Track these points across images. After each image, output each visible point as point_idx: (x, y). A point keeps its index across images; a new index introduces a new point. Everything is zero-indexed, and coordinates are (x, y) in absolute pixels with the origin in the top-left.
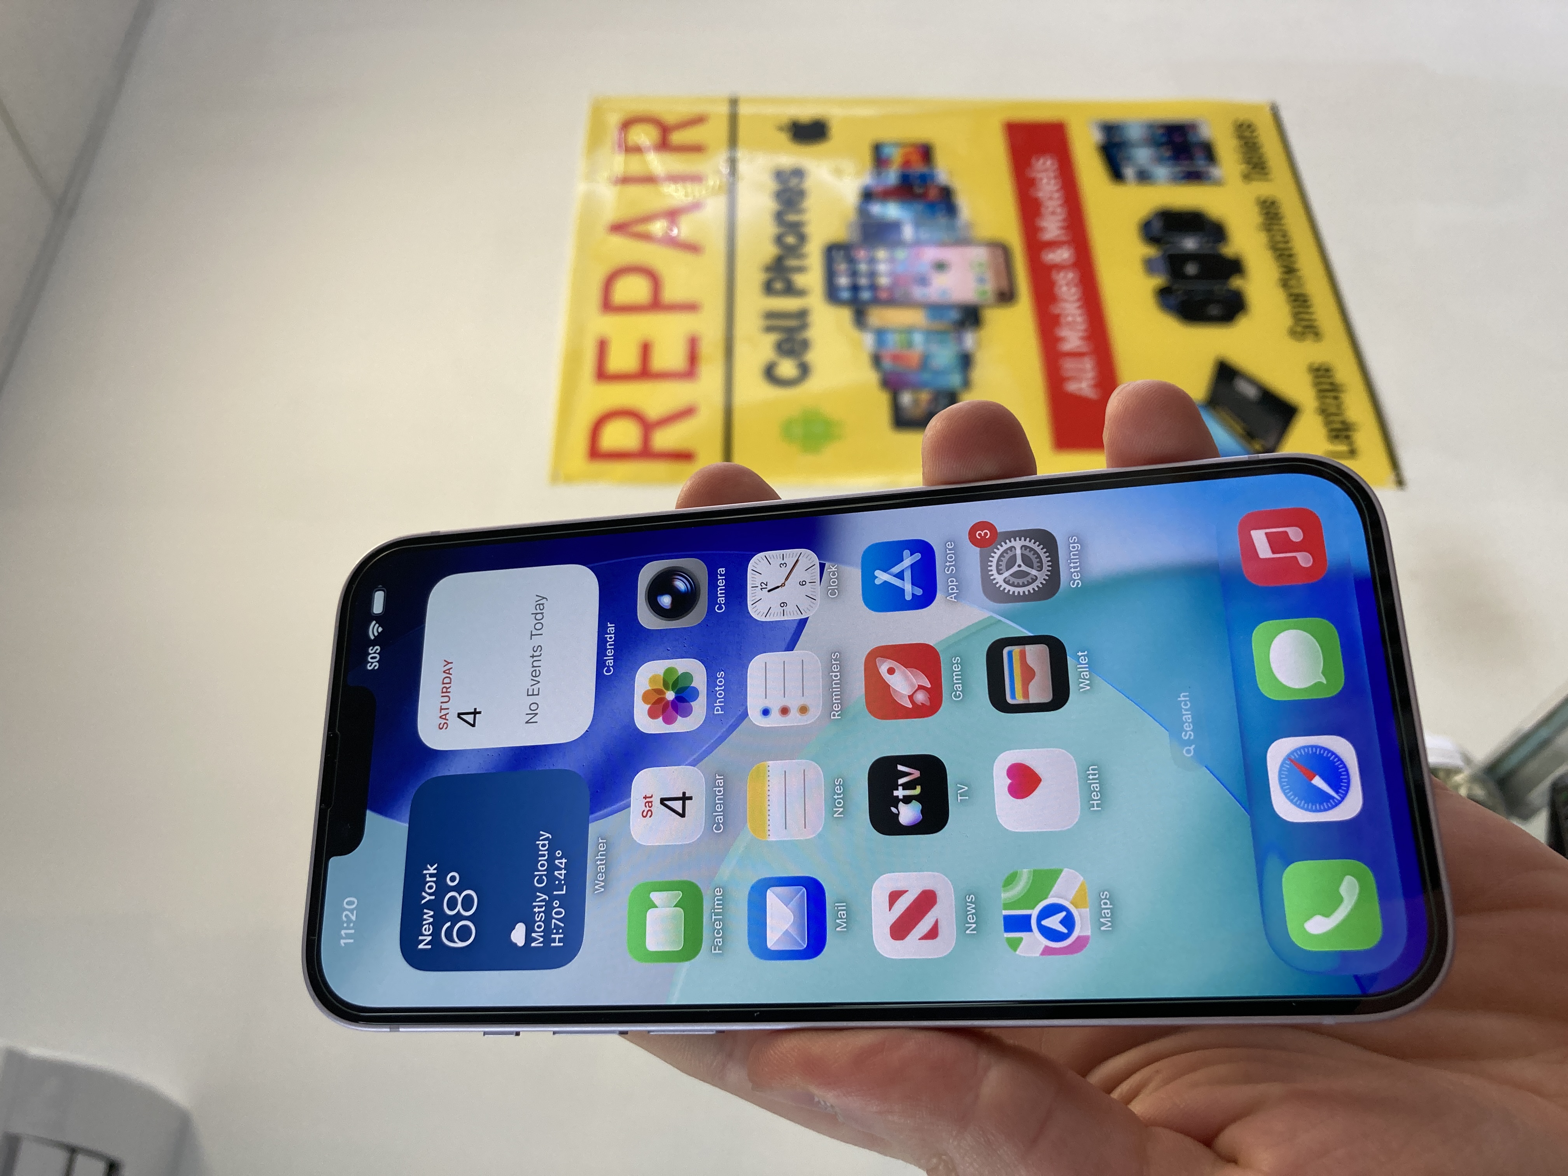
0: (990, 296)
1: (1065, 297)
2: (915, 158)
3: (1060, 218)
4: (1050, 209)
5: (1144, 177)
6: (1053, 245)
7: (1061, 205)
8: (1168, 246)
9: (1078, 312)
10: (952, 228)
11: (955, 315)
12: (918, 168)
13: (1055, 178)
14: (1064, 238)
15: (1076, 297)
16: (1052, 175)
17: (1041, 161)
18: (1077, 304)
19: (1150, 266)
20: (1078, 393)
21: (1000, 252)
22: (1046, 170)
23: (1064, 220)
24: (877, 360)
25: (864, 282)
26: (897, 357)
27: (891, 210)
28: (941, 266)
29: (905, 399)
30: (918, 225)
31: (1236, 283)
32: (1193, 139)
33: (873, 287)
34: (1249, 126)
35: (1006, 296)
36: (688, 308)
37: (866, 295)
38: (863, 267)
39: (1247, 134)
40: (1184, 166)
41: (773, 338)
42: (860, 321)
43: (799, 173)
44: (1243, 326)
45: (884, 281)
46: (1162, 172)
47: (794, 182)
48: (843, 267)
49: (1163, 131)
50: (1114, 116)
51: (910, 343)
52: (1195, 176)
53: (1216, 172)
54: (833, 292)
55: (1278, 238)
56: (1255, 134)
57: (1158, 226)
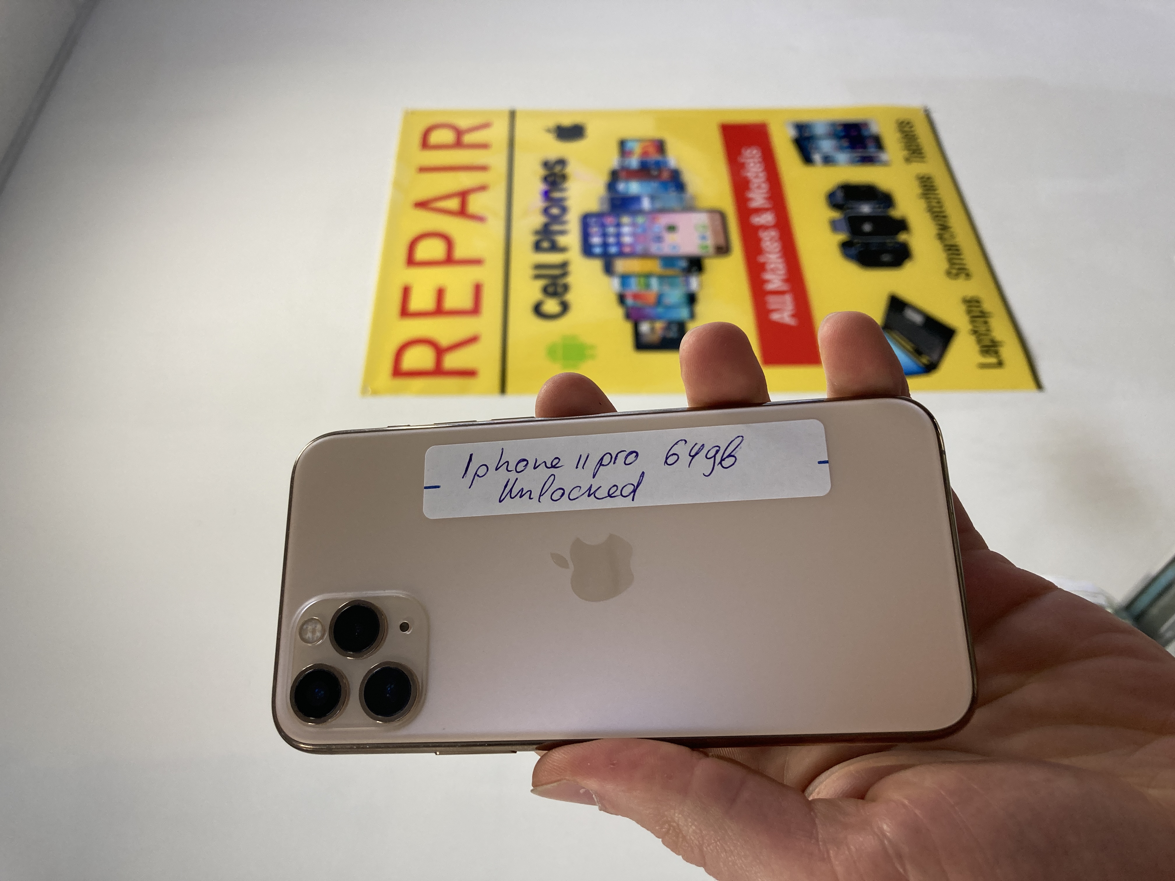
0: (711, 250)
1: (768, 250)
2: (652, 150)
3: (765, 191)
4: (756, 185)
5: (828, 160)
6: (758, 211)
7: (764, 182)
8: (848, 211)
9: (780, 260)
10: (681, 200)
11: (684, 264)
12: (654, 157)
13: (760, 162)
14: (767, 205)
15: (777, 250)
16: (756, 160)
17: (749, 151)
18: (778, 255)
19: (835, 226)
20: (781, 321)
21: (717, 217)
22: (752, 157)
23: (767, 192)
24: (622, 299)
25: (611, 240)
26: (636, 296)
27: (634, 187)
28: (672, 228)
29: (645, 327)
30: (653, 198)
31: (903, 237)
32: (866, 133)
33: (619, 244)
34: (908, 123)
35: (723, 250)
36: (477, 262)
37: (613, 250)
38: (611, 230)
39: (906, 129)
40: (859, 153)
41: (540, 283)
42: (609, 269)
43: (562, 162)
44: (909, 268)
45: (627, 240)
46: (842, 157)
47: (557, 169)
48: (594, 229)
49: (840, 128)
50: (804, 118)
51: (648, 286)
52: (868, 160)
53: (884, 157)
54: (587, 250)
55: (934, 204)
56: (913, 129)
57: (840, 196)
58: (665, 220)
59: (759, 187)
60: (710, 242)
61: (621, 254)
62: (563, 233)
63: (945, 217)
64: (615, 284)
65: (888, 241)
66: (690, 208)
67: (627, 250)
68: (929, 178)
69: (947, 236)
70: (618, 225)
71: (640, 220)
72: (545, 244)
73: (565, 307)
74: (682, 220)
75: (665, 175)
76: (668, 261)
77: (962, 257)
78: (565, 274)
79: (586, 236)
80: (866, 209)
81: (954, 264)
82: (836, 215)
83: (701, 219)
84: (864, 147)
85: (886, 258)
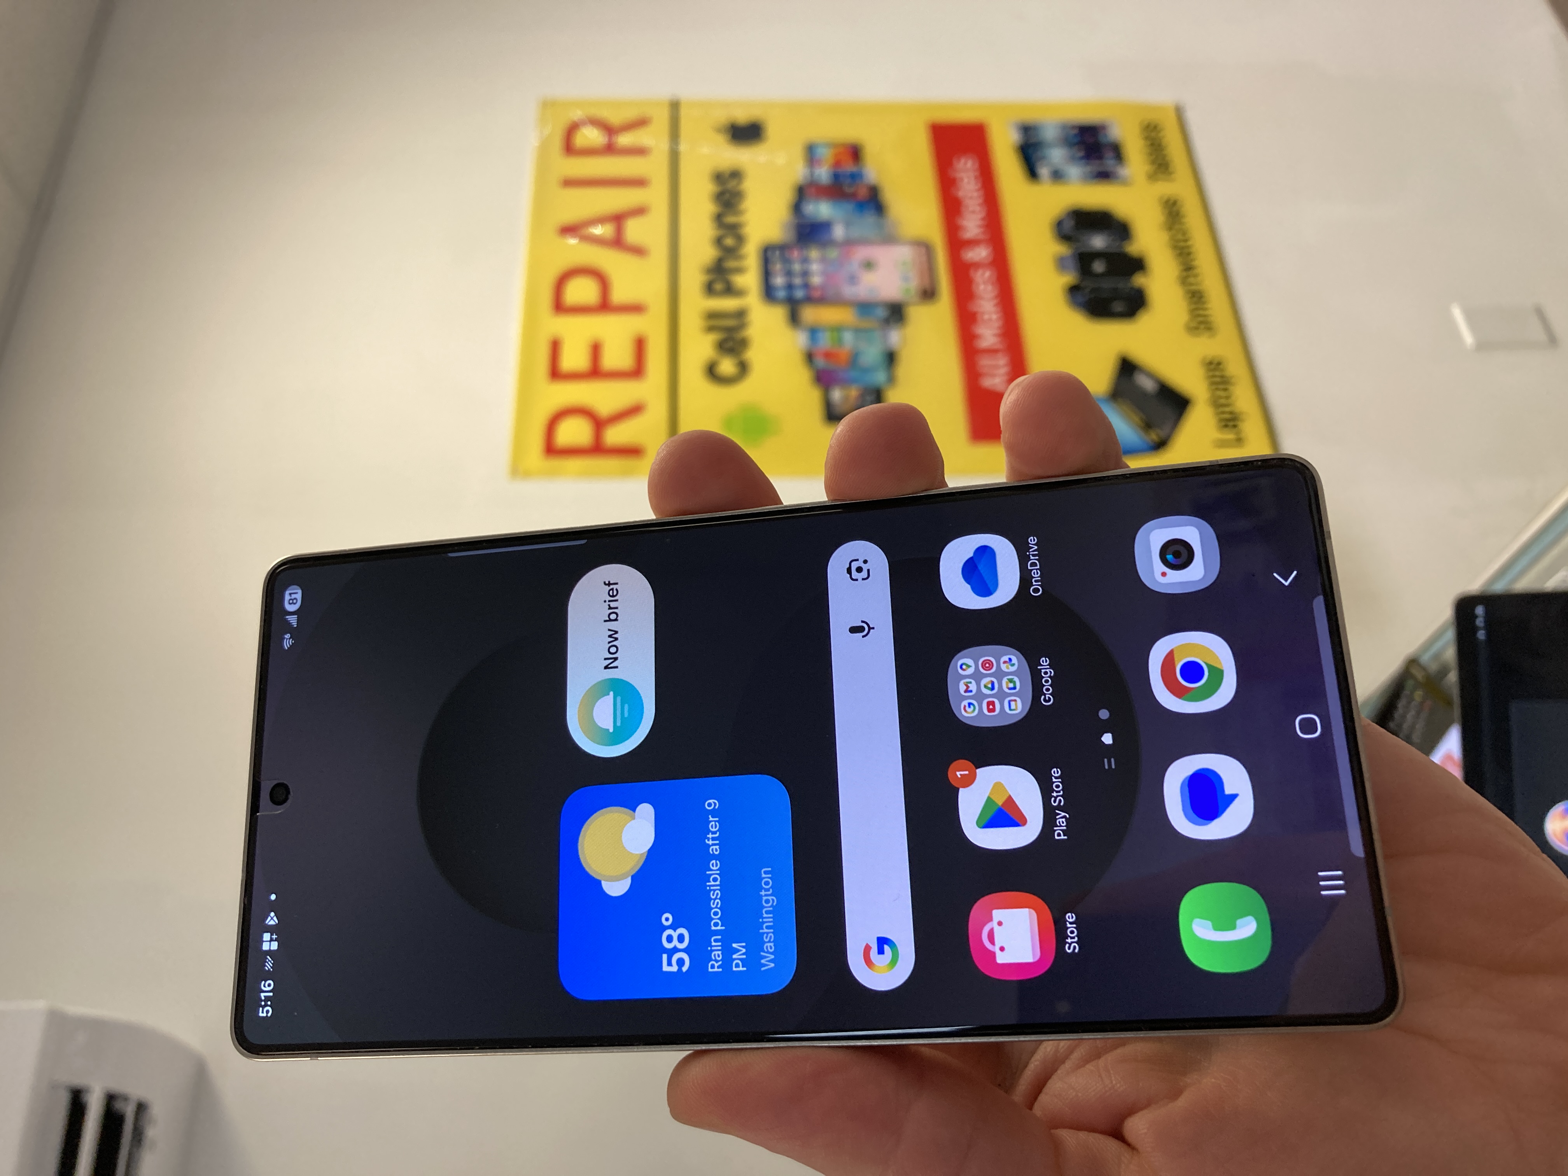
0: (914, 294)
1: (983, 295)
2: (846, 158)
3: (980, 216)
4: (971, 208)
5: (1057, 176)
6: (972, 243)
7: (980, 204)
8: (1078, 244)
9: (994, 309)
10: (881, 226)
11: (881, 313)
12: (849, 168)
13: (976, 178)
14: (983, 237)
15: (992, 295)
16: (972, 174)
17: (963, 161)
18: (995, 301)
19: (1061, 264)
20: (989, 386)
21: (923, 250)
22: (967, 170)
23: (983, 219)
24: (810, 357)
25: (797, 281)
26: (828, 355)
27: (824, 210)
28: (869, 265)
29: (837, 395)
30: (848, 224)
31: (1139, 280)
32: (1102, 139)
33: (806, 286)
34: (1155, 127)
35: (928, 294)
36: (635, 309)
37: (799, 294)
38: (797, 267)
39: (1153, 134)
40: (1096, 167)
41: (711, 338)
42: (794, 319)
43: (736, 175)
44: (1145, 322)
45: (816, 280)
46: (1074, 171)
47: (732, 184)
48: (778, 267)
49: (1076, 131)
50: (1031, 117)
51: (840, 341)
52: (1104, 176)
53: (1124, 171)
54: (769, 293)
55: (1180, 237)
56: (1161, 134)
57: (1069, 224)
58: (861, 253)
59: (973, 212)
60: (914, 284)
61: (810, 300)
62: (740, 270)
63: (1189, 254)
64: (799, 340)
65: (1121, 284)
66: (890, 239)
67: (817, 294)
68: (1175, 203)
69: (1192, 280)
70: (805, 260)
71: (833, 253)
72: (719, 286)
73: (743, 368)
74: (881, 254)
75: (863, 193)
76: (864, 307)
77: (1206, 306)
78: (742, 326)
79: (767, 274)
80: (1098, 242)
81: (1199, 316)
82: (1061, 249)
83: (904, 253)
84: (1100, 157)
85: (1118, 307)
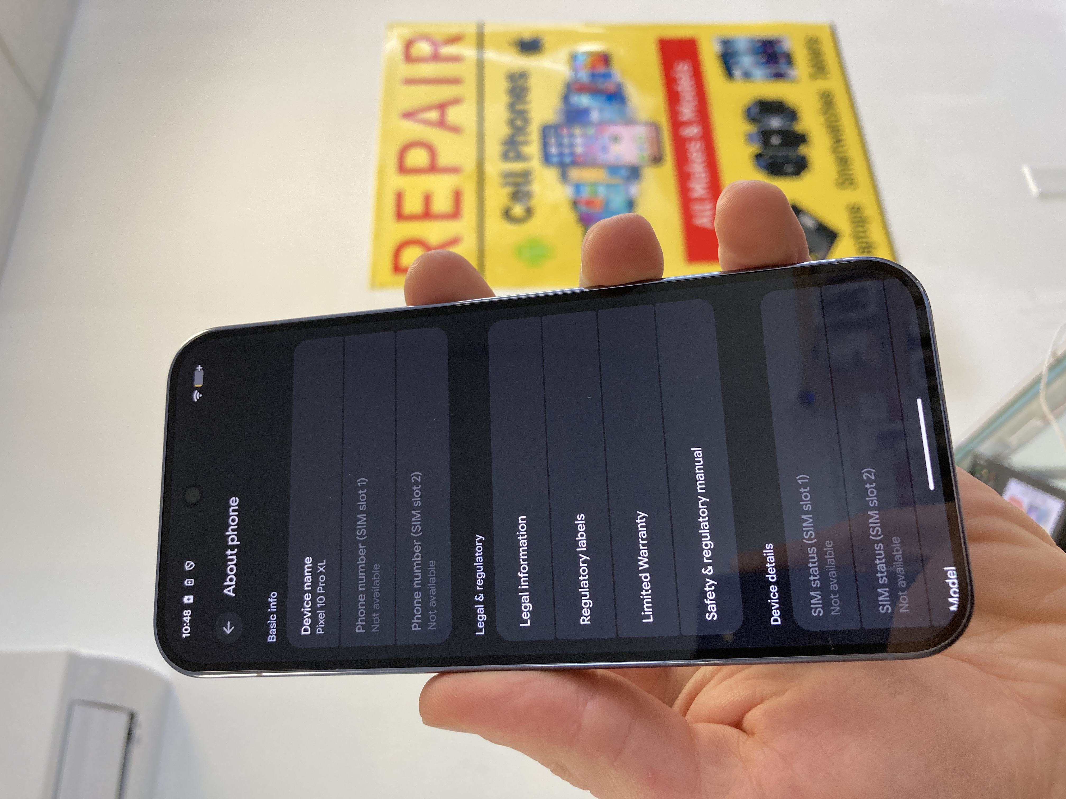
0: (646, 159)
1: (695, 160)
2: (599, 64)
3: (694, 104)
4: (687, 99)
5: (747, 76)
6: (687, 123)
7: (693, 96)
8: (761, 124)
9: (703, 170)
10: (623, 112)
11: (626, 172)
12: (601, 69)
13: (690, 77)
14: (695, 119)
15: (702, 160)
16: (688, 75)
17: (681, 65)
18: (703, 165)
19: (750, 138)
20: (701, 225)
21: (654, 129)
22: (684, 72)
23: (695, 106)
24: (575, 204)
25: (566, 151)
26: (588, 203)
27: (584, 100)
31: (803, 150)
32: (778, 50)
33: (572, 154)
34: (815, 41)
36: (454, 170)
37: (568, 160)
39: (814, 46)
40: (773, 70)
41: (507, 191)
42: (564, 177)
43: (524, 75)
44: (807, 179)
45: (579, 150)
46: (759, 73)
48: (553, 141)
49: (760, 44)
50: (729, 34)
51: (596, 192)
52: (779, 76)
53: (794, 73)
54: (546, 158)
55: (833, 119)
56: (820, 46)
57: (756, 110)
58: (611, 131)
59: (689, 101)
60: (647, 153)
61: (575, 164)
62: (526, 143)
63: (838, 131)
64: (569, 190)
65: (791, 153)
66: (630, 122)
67: (579, 160)
68: (829, 95)
69: (840, 149)
70: (571, 136)
71: (591, 131)
72: (511, 154)
73: (529, 212)
74: (623, 131)
75: (611, 89)
76: (613, 169)
77: (850, 168)
78: (527, 182)
79: (545, 145)
80: (775, 123)
81: (846, 174)
82: (750, 128)
83: (641, 131)
84: (777, 63)
85: (789, 168)
